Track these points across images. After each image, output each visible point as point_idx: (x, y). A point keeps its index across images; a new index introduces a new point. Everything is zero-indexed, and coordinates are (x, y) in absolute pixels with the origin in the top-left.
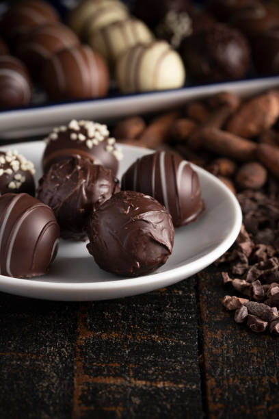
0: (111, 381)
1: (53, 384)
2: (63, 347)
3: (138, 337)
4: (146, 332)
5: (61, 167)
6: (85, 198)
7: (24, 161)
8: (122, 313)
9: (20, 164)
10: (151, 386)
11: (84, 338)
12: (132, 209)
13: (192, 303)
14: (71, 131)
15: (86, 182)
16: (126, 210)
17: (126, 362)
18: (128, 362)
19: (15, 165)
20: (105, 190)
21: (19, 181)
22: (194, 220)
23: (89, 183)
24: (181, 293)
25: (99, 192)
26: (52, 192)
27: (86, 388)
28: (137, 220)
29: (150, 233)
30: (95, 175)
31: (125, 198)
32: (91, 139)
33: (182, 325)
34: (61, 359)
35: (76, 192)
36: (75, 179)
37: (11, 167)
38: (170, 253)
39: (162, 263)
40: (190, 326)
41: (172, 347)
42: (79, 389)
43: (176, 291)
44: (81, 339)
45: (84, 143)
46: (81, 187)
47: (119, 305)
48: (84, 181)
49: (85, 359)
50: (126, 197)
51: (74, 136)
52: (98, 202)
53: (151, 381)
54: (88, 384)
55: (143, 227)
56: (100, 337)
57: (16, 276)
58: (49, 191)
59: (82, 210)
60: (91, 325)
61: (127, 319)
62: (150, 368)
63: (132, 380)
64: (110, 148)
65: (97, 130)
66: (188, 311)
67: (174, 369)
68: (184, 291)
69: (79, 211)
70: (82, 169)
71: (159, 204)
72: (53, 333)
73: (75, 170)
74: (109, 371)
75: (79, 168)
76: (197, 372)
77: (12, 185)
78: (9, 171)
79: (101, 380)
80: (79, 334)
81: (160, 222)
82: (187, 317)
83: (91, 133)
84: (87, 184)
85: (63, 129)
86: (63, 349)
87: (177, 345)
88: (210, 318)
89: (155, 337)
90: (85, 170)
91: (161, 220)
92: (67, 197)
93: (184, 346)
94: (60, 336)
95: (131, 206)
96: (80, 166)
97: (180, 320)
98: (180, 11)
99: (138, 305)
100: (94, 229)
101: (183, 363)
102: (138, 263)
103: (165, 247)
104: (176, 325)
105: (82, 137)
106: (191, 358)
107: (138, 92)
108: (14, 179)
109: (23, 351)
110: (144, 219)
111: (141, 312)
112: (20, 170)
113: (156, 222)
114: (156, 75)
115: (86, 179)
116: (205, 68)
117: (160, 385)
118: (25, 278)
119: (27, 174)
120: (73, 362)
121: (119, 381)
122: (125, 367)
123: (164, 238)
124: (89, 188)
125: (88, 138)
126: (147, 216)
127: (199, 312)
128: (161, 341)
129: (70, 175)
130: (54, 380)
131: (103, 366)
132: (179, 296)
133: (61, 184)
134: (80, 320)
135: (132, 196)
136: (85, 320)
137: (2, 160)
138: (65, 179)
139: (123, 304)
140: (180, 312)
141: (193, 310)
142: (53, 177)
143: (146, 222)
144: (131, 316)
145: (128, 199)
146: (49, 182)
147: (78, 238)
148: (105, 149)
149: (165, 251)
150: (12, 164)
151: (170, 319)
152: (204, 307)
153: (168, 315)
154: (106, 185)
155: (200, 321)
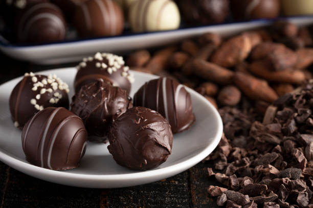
5: (89, 88)
6: (107, 111)
7: (61, 83)
8: (133, 197)
9: (58, 85)
13: (185, 190)
14: (96, 61)
15: (107, 99)
16: (138, 121)
19: (55, 86)
20: (121, 106)
21: (57, 98)
22: (187, 129)
23: (110, 100)
24: (177, 183)
25: (117, 107)
26: (82, 107)
29: (155, 139)
30: (114, 95)
32: (111, 67)
33: (178, 207)
35: (100, 106)
36: (100, 97)
37: (51, 87)
38: (170, 154)
39: (164, 160)
43: (173, 182)
45: (106, 70)
46: (104, 104)
47: (131, 191)
48: (106, 98)
50: (137, 112)
51: (98, 65)
52: (116, 115)
55: (150, 134)
57: (54, 169)
58: (80, 105)
59: (104, 120)
61: (137, 202)
64: (125, 74)
65: (115, 61)
66: (182, 196)
68: (179, 181)
69: (102, 121)
70: (104, 90)
71: (162, 117)
73: (99, 91)
75: (102, 89)
77: (52, 100)
78: (50, 90)
81: (162, 131)
82: (182, 201)
83: (111, 63)
84: (108, 101)
85: (90, 59)
88: (199, 202)
90: (107, 91)
91: (163, 129)
92: (93, 111)
95: (141, 119)
96: (104, 87)
97: (176, 203)
99: (145, 192)
100: (113, 135)
102: (146, 161)
103: (166, 149)
104: (173, 207)
105: (104, 66)
107: (146, 32)
108: (53, 96)
110: (151, 128)
111: (147, 197)
112: (58, 89)
113: (159, 130)
114: (158, 19)
115: (107, 97)
116: (196, 15)
118: (61, 170)
119: (64, 92)
123: (165, 142)
124: (110, 104)
125: (109, 66)
126: (153, 126)
127: (190, 197)
129: (96, 94)
132: (176, 185)
133: (89, 101)
134: (102, 202)
135: (142, 111)
136: (105, 202)
137: (45, 82)
138: (92, 97)
139: (134, 191)
140: (176, 197)
141: (186, 196)
142: (83, 95)
143: (152, 130)
144: (140, 200)
145: (139, 113)
146: (80, 99)
147: (101, 141)
148: (122, 75)
149: (166, 152)
150: (52, 85)
151: (169, 202)
152: (194, 194)
153: (167, 200)
154: (122, 102)
155: (191, 205)
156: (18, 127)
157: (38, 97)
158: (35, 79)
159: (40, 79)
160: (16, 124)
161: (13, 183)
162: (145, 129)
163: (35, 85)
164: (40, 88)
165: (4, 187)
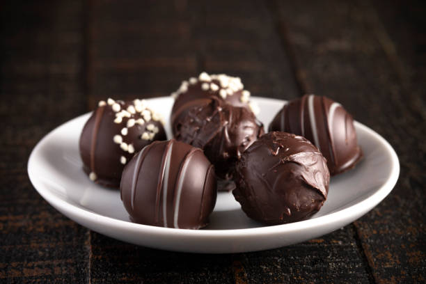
4: (312, 283)
5: (200, 110)
6: (229, 140)
8: (281, 266)
9: (151, 115)
12: (282, 150)
13: (354, 252)
14: (202, 82)
15: (228, 124)
16: (275, 151)
19: (148, 118)
20: (249, 132)
21: (152, 132)
23: (232, 125)
24: (340, 243)
25: (243, 134)
26: (192, 137)
28: (287, 162)
29: (302, 176)
30: (238, 116)
32: (226, 88)
33: (350, 275)
35: (218, 134)
36: (216, 122)
37: (142, 117)
38: (325, 199)
39: (316, 210)
40: (359, 274)
43: (334, 242)
45: (217, 93)
46: (224, 130)
47: (276, 258)
48: (226, 122)
50: (275, 138)
51: (205, 87)
52: (243, 146)
55: (294, 170)
58: (188, 135)
59: (225, 154)
60: (249, 279)
61: (288, 272)
66: (353, 260)
68: (344, 242)
69: (222, 156)
70: (223, 111)
71: (312, 145)
73: (215, 112)
75: (220, 109)
77: (146, 136)
78: (141, 121)
81: (313, 165)
82: (354, 267)
83: (224, 84)
84: (230, 125)
85: (194, 81)
88: (380, 265)
90: (226, 112)
91: (314, 162)
92: (208, 141)
95: (281, 147)
96: (222, 107)
97: (346, 270)
99: (297, 258)
100: (240, 173)
102: (289, 210)
104: (343, 274)
105: (215, 87)
108: (146, 130)
110: (296, 160)
111: (302, 264)
112: (152, 121)
113: (310, 164)
115: (228, 120)
119: (159, 124)
123: (318, 182)
124: (232, 131)
125: (220, 87)
126: (299, 157)
127: (365, 260)
129: (211, 118)
132: (339, 246)
133: (201, 127)
134: (237, 275)
135: (282, 137)
136: (242, 274)
137: (132, 110)
138: (205, 122)
140: (343, 262)
141: (358, 259)
142: (192, 120)
143: (298, 164)
144: (291, 269)
145: (277, 139)
146: (188, 126)
149: (319, 196)
150: (142, 114)
151: (335, 269)
152: (370, 255)
153: (332, 266)
154: (250, 127)
155: (369, 270)
156: (95, 181)
157: (124, 131)
158: (117, 107)
159: (124, 107)
160: (92, 176)
163: (118, 115)
164: (125, 120)
165: (86, 265)
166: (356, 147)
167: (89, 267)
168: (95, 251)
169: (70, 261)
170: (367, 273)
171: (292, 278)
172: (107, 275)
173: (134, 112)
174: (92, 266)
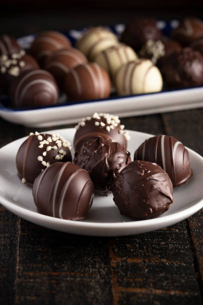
0: (138, 290)
1: (98, 293)
2: (101, 268)
3: (152, 261)
4: (157, 257)
5: (90, 145)
6: (108, 166)
7: (65, 141)
8: (139, 245)
9: (62, 143)
10: (166, 294)
11: (115, 262)
12: (146, 172)
13: (186, 237)
14: (94, 120)
16: (142, 172)
17: (146, 278)
18: (147, 278)
19: (60, 145)
20: (121, 160)
21: (62, 154)
22: (184, 183)
24: (177, 231)
25: (117, 162)
26: (85, 162)
27: (121, 295)
29: (159, 188)
30: (114, 150)
31: (140, 165)
32: (109, 125)
33: (181, 253)
34: (101, 277)
35: (101, 161)
36: (100, 154)
37: (56, 145)
38: (172, 202)
39: (166, 209)
40: (187, 253)
41: (176, 267)
42: (116, 296)
43: (174, 230)
44: (113, 263)
45: (105, 128)
46: (105, 159)
47: (136, 239)
48: (107, 154)
49: (118, 276)
51: (97, 124)
52: (117, 169)
53: (166, 290)
54: (122, 293)
55: (155, 184)
56: (126, 261)
57: (65, 218)
58: (82, 161)
59: (106, 174)
60: (118, 253)
61: (143, 249)
62: (163, 282)
63: (153, 290)
64: (122, 132)
65: (112, 119)
66: (184, 242)
67: (180, 282)
68: (180, 230)
69: (104, 175)
70: (105, 146)
72: (93, 258)
73: (100, 147)
74: (136, 284)
75: (103, 145)
76: (197, 283)
77: (58, 157)
78: (55, 147)
79: (131, 290)
80: (111, 259)
81: (164, 181)
82: (185, 247)
83: (109, 122)
84: (109, 156)
85: (89, 118)
86: (101, 270)
87: (180, 266)
88: (201, 247)
89: (164, 260)
90: (107, 147)
91: (165, 179)
92: (95, 165)
93: (184, 266)
94: (98, 261)
95: (145, 170)
96: (104, 143)
97: (179, 249)
98: (155, 40)
99: (149, 240)
101: (186, 278)
102: (151, 209)
103: (169, 198)
104: (177, 252)
105: (103, 124)
106: (191, 275)
108: (59, 153)
109: (73, 271)
111: (152, 244)
112: (62, 146)
113: (161, 182)
114: (144, 83)
115: (108, 153)
116: (178, 78)
117: (172, 293)
118: (71, 220)
119: (67, 149)
120: (109, 278)
121: (144, 291)
122: (146, 281)
123: (168, 191)
124: (110, 160)
125: (107, 125)
126: (156, 177)
127: (192, 243)
128: (169, 263)
129: (97, 150)
130: (98, 290)
131: (131, 280)
132: (176, 233)
133: (90, 157)
134: (111, 250)
135: (144, 163)
136: (114, 249)
137: (50, 140)
138: (93, 153)
139: (138, 239)
140: (178, 244)
141: (188, 242)
142: (85, 152)
143: (156, 180)
144: (145, 247)
146: (82, 155)
147: (102, 194)
148: (119, 133)
149: (169, 201)
150: (57, 142)
151: (172, 248)
152: (195, 240)
153: (171, 246)
154: (122, 157)
155: (193, 250)
156: (25, 183)
157: (45, 154)
158: (40, 138)
159: (45, 138)
160: (23, 180)
161: (25, 234)
162: (150, 179)
163: (41, 143)
164: (45, 146)
165: (17, 239)
166: (189, 170)
167: (18, 240)
168: (23, 230)
169: (7, 235)
170: (193, 252)
171: (145, 254)
172: (29, 246)
173: (51, 141)
174: (20, 240)
